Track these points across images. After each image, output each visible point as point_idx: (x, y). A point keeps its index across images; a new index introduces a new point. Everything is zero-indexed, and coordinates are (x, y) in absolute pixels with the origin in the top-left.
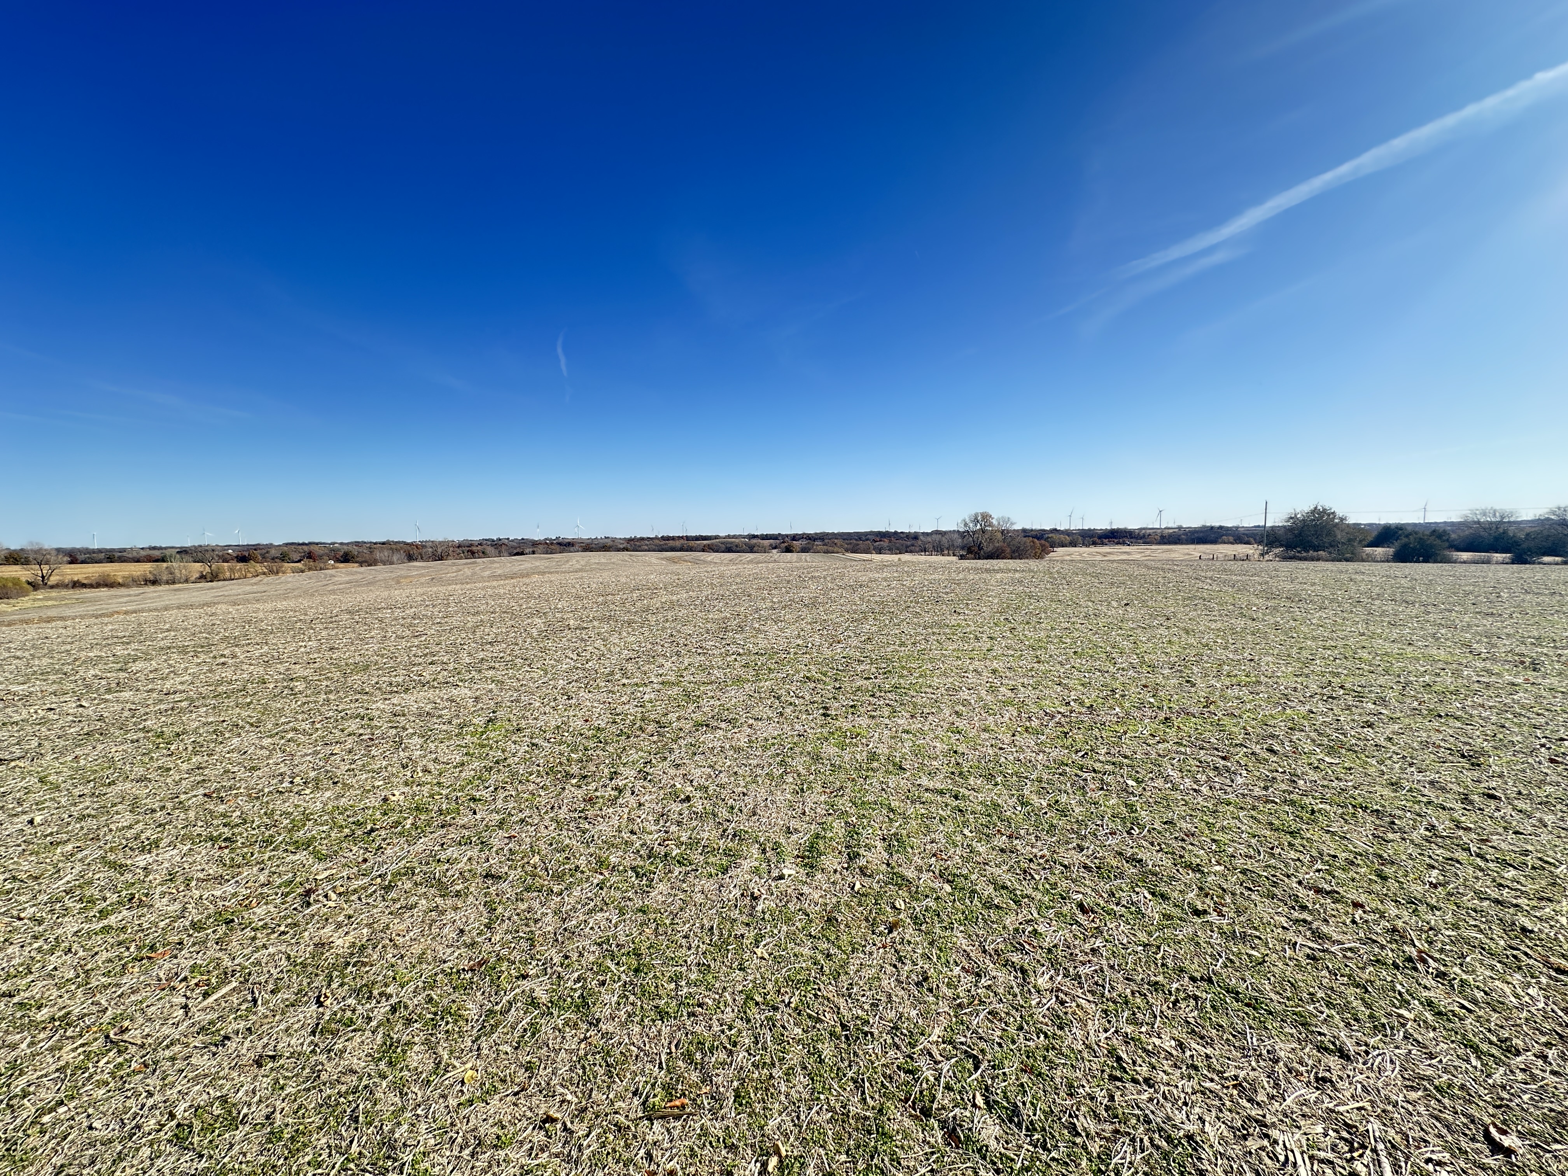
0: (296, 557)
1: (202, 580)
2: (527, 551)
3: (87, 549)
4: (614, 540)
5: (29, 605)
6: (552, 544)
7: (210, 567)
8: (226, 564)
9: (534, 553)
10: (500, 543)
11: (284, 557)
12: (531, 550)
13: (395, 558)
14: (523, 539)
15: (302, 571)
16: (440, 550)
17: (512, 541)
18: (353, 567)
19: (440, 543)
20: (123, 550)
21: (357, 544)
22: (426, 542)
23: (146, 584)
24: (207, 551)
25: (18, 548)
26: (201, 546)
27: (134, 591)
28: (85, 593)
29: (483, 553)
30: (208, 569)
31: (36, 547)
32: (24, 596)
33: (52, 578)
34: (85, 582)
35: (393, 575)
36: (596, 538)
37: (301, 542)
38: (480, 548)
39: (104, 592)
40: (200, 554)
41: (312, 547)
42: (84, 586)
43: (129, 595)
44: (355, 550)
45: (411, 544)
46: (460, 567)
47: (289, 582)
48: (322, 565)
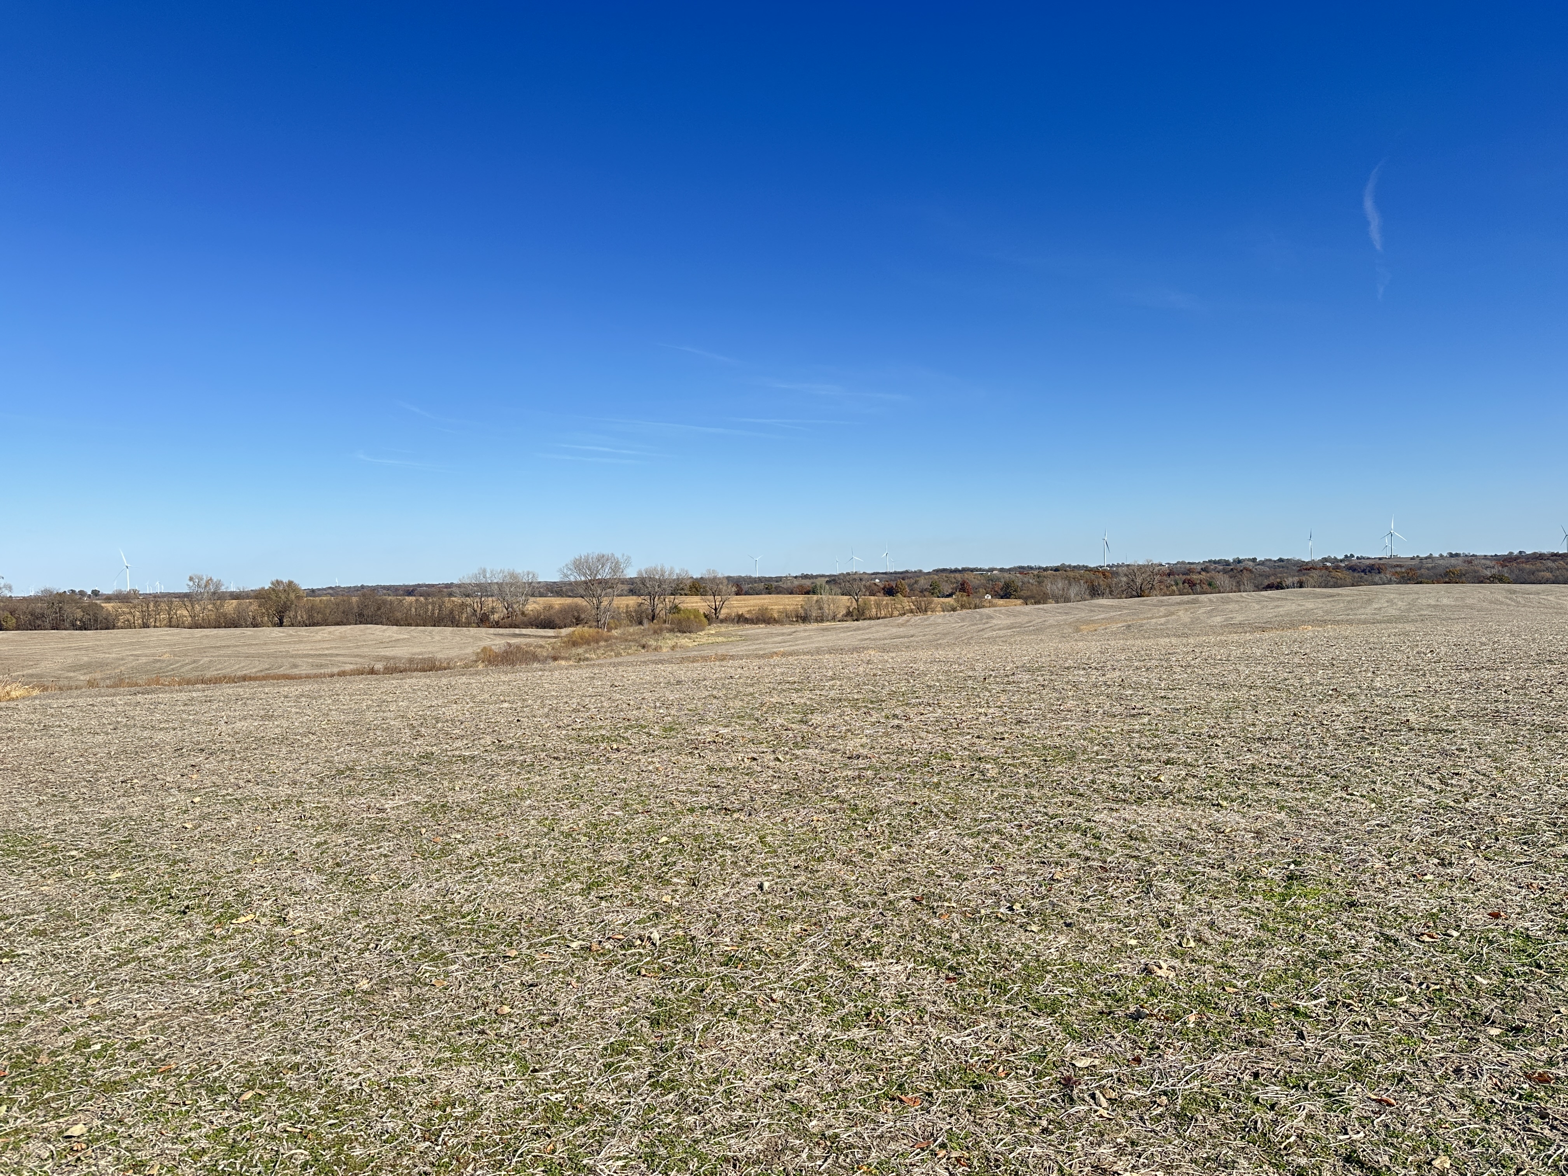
0: (947, 589)
1: (849, 618)
2: (1289, 581)
3: (750, 577)
4: (1470, 559)
5: (704, 640)
6: (1337, 568)
7: (857, 601)
8: (872, 598)
9: (1301, 585)
10: (1240, 567)
11: (933, 590)
12: (1296, 579)
13: (1072, 592)
14: (1281, 560)
15: (954, 610)
16: (1139, 581)
17: (1262, 563)
18: (1015, 605)
19: (1140, 567)
20: (779, 579)
21: (1022, 570)
22: (1118, 566)
23: (797, 621)
24: (855, 580)
25: (699, 576)
26: (848, 574)
27: (787, 629)
28: (748, 629)
29: (1210, 585)
30: (855, 605)
31: (712, 576)
32: (702, 631)
33: (723, 611)
34: (747, 616)
35: (1070, 618)
36: (1430, 557)
37: (953, 568)
38: (1204, 575)
39: (761, 629)
40: (847, 584)
41: (966, 575)
42: (747, 621)
43: (783, 634)
44: (1018, 578)
45: (1095, 570)
46: (1172, 609)
47: (939, 624)
48: (977, 601)
